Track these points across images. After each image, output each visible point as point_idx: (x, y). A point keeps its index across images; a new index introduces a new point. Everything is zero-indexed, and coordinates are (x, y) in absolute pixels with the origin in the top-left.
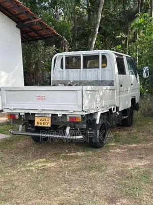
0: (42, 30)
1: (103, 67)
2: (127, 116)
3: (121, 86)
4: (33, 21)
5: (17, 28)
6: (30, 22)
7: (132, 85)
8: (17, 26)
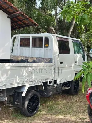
0: (24, 20)
1: (45, 47)
2: (69, 87)
3: (61, 63)
4: (16, 13)
5: (8, 18)
6: (15, 13)
7: (76, 62)
8: (8, 17)
